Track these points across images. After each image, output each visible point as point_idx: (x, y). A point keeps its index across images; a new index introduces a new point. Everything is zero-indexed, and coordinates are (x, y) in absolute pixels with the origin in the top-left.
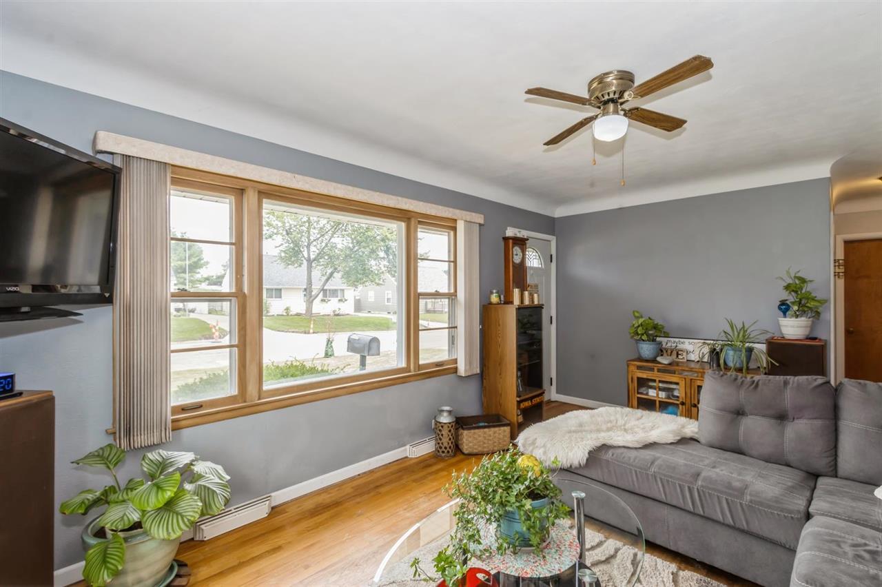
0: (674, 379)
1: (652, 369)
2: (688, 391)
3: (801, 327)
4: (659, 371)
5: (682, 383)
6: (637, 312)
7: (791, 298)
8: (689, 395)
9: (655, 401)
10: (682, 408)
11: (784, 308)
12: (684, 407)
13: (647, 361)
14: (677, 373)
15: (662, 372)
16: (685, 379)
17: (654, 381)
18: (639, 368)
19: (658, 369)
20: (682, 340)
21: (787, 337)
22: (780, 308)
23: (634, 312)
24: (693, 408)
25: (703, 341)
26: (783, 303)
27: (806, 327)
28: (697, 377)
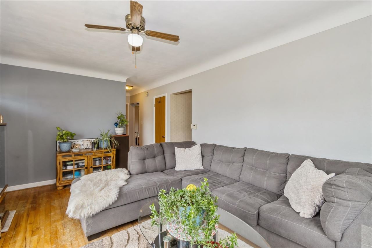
0: (82, 158)
1: (71, 156)
2: (89, 162)
3: (121, 131)
4: (75, 156)
5: (86, 159)
6: (59, 128)
7: (118, 121)
8: (89, 163)
9: (73, 171)
10: (86, 170)
11: (116, 124)
12: (87, 169)
13: (66, 152)
14: (84, 155)
15: (77, 156)
16: (87, 156)
17: (72, 161)
18: (64, 156)
19: (74, 155)
20: (77, 140)
21: (117, 134)
22: (115, 125)
23: (57, 128)
24: (91, 168)
25: (87, 140)
26: (116, 123)
27: (122, 131)
28: (93, 154)
